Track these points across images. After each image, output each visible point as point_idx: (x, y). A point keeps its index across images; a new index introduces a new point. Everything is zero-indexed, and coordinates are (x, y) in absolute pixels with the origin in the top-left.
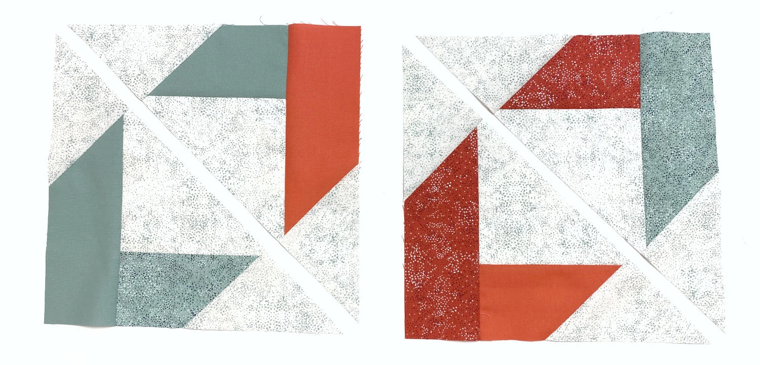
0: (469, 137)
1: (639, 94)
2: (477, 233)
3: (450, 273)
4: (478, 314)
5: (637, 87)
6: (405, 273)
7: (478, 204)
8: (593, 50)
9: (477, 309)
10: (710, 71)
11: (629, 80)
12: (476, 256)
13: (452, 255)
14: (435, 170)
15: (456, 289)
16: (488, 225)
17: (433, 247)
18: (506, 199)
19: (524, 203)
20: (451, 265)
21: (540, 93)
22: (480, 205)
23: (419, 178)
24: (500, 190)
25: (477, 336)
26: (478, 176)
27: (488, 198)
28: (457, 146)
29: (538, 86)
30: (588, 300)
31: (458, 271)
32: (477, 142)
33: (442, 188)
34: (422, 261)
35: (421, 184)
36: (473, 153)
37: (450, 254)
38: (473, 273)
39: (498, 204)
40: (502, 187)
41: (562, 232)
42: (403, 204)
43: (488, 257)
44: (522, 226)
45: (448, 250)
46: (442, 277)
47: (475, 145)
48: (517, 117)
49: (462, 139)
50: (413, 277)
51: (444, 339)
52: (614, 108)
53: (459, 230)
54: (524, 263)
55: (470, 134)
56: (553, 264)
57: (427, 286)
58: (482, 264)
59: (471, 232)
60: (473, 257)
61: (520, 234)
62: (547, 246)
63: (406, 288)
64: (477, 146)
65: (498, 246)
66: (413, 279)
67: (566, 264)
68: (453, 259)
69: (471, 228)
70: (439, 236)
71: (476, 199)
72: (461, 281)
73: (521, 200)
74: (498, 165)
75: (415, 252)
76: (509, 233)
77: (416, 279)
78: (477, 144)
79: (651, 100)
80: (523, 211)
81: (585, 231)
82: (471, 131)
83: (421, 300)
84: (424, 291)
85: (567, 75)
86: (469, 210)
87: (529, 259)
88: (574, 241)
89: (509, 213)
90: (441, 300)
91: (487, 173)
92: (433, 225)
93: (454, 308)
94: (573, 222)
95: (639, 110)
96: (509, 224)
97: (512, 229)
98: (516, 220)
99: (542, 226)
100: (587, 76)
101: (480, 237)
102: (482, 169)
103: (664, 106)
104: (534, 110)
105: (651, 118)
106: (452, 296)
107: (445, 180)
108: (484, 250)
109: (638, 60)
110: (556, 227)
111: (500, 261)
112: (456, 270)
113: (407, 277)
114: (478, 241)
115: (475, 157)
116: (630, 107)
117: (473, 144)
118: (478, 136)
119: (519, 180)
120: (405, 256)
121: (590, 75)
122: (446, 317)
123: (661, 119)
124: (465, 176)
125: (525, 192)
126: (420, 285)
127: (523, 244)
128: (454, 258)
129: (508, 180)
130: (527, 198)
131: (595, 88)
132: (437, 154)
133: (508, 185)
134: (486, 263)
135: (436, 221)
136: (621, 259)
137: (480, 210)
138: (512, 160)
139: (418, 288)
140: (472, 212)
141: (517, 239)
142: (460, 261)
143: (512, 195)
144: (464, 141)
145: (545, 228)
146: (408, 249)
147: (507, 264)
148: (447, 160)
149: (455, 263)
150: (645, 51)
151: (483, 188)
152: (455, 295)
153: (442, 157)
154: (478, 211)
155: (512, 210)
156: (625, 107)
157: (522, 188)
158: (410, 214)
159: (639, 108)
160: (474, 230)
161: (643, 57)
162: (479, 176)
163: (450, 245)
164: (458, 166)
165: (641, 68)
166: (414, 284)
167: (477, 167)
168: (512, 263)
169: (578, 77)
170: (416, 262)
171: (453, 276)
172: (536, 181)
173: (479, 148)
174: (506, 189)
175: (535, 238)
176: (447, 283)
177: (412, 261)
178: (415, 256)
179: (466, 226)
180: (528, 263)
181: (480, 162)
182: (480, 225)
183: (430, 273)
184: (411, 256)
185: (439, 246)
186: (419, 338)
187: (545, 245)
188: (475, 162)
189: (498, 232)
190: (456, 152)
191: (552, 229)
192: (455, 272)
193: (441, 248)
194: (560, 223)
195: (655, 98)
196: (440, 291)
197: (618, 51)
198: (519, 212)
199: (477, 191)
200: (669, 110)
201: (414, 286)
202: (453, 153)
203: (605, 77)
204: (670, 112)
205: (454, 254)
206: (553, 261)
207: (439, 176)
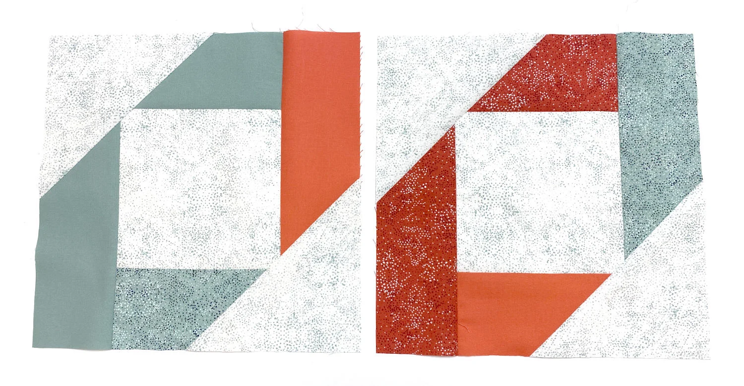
0: (446, 135)
1: (617, 96)
2: (455, 239)
3: (425, 281)
4: (456, 327)
5: (614, 89)
6: (377, 281)
7: (456, 207)
8: (567, 50)
9: (455, 321)
10: (693, 74)
11: (606, 81)
12: (454, 262)
13: (427, 262)
14: (410, 170)
15: (432, 299)
16: (467, 230)
17: (407, 253)
18: (485, 202)
19: (506, 206)
20: (427, 273)
21: (510, 95)
22: (457, 208)
23: (393, 178)
24: (479, 192)
25: (454, 351)
26: (455, 177)
27: (466, 200)
28: (433, 145)
29: (508, 87)
30: (576, 311)
31: (434, 279)
32: (454, 141)
33: (417, 189)
34: (395, 268)
35: (394, 184)
36: (450, 152)
37: (425, 261)
38: (451, 281)
39: (477, 207)
40: (482, 188)
41: (546, 237)
42: (376, 206)
43: (467, 265)
44: (503, 231)
45: (424, 256)
46: (417, 286)
47: (452, 144)
48: (487, 119)
49: (439, 138)
50: (386, 286)
51: (418, 354)
52: (590, 111)
53: (435, 234)
54: (506, 272)
55: (448, 132)
56: (537, 273)
57: (400, 295)
58: (460, 271)
59: (448, 237)
60: (451, 264)
61: (500, 240)
62: (530, 253)
63: (378, 298)
64: (455, 145)
65: (477, 252)
66: (385, 288)
67: (551, 272)
68: (429, 266)
69: (448, 232)
70: (414, 241)
71: (454, 201)
72: (436, 290)
73: (502, 203)
74: (477, 166)
75: (388, 258)
76: (489, 238)
77: (388, 287)
78: (455, 143)
79: (630, 103)
80: (504, 215)
81: (571, 237)
82: (448, 129)
83: (393, 310)
84: (398, 300)
85: (539, 75)
86: (446, 213)
87: (511, 267)
88: (559, 247)
89: (489, 217)
90: (416, 311)
91: (465, 174)
92: (408, 229)
93: (429, 320)
94: (558, 228)
95: (617, 113)
96: (489, 229)
97: (492, 234)
98: (497, 225)
99: (525, 231)
100: (561, 77)
101: (458, 242)
102: (460, 169)
103: (643, 110)
104: (504, 113)
105: (629, 121)
106: (427, 306)
107: (421, 181)
108: (462, 257)
109: (616, 61)
110: (541, 232)
111: (479, 268)
112: (432, 279)
113: (379, 286)
114: (455, 247)
115: (452, 156)
116: (607, 110)
117: (451, 142)
118: (456, 134)
119: (500, 181)
120: (377, 263)
121: (564, 75)
122: (421, 330)
123: (640, 123)
124: (441, 177)
125: (507, 195)
126: (393, 294)
127: (504, 250)
128: (430, 264)
129: (488, 182)
130: (509, 201)
131: (570, 90)
132: (412, 153)
133: (489, 187)
134: (465, 271)
135: (411, 224)
136: (610, 267)
137: (458, 213)
138: (493, 161)
139: (391, 298)
140: (449, 216)
141: (498, 245)
142: (436, 268)
143: (492, 198)
144: (441, 139)
145: (528, 233)
146: (380, 255)
147: (487, 272)
148: (423, 159)
149: (430, 271)
150: (622, 51)
151: (460, 190)
152: (431, 305)
153: (417, 156)
154: (455, 214)
155: (492, 214)
156: (602, 110)
157: (504, 190)
158: (382, 217)
159: (617, 111)
160: (451, 235)
161: (621, 58)
162: (457, 177)
163: (426, 251)
164: (434, 166)
165: (618, 69)
166: (387, 293)
167: (455, 167)
168: (493, 271)
169: (551, 77)
170: (389, 270)
171: (428, 285)
172: (518, 183)
173: (457, 148)
174: (487, 192)
175: (517, 244)
176: (422, 292)
177: (384, 268)
178: (387, 263)
179: (443, 230)
180: (511, 272)
181: (458, 162)
182: (457, 230)
183: (404, 281)
184: (384, 263)
185: (414, 252)
186: (391, 353)
187: (528, 252)
188: (453, 162)
189: (477, 237)
190: (432, 151)
191: (536, 235)
192: (430, 281)
193: (415, 254)
194: (545, 228)
195: (633, 102)
196: (414, 301)
197: (593, 51)
198: (500, 216)
199: (455, 192)
200: (649, 114)
201: (387, 296)
202: (428, 152)
203: (580, 78)
204: (650, 116)
205: (430, 260)
206: (537, 269)
207: (414, 177)
